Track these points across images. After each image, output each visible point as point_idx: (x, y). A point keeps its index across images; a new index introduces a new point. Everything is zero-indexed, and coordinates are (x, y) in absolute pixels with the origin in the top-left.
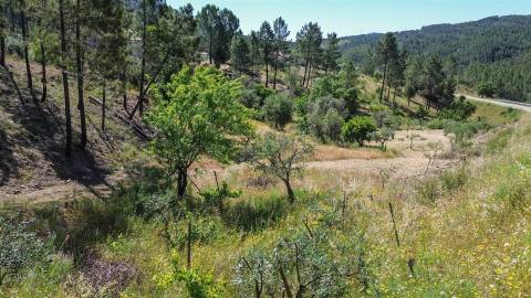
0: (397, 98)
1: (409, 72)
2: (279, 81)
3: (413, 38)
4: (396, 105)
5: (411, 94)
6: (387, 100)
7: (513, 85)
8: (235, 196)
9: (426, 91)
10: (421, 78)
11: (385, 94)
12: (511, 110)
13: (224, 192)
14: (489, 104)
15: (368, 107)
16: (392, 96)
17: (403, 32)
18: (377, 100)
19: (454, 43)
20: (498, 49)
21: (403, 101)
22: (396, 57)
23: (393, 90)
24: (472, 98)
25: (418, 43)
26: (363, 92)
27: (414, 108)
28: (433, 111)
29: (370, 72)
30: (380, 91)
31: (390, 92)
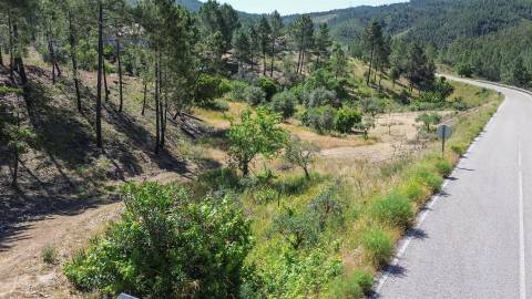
0: (383, 80)
1: (393, 57)
2: (276, 69)
3: (402, 11)
4: (381, 88)
5: (395, 76)
6: (373, 83)
7: (491, 63)
8: (276, 178)
9: (409, 74)
10: (404, 62)
11: (372, 77)
12: (484, 90)
13: (270, 176)
14: (467, 85)
15: (355, 90)
16: (378, 78)
17: (391, 6)
18: (365, 83)
19: (442, 16)
20: (484, 23)
21: (388, 84)
22: (381, 43)
23: (379, 73)
24: (452, 78)
25: (407, 17)
26: (351, 75)
27: (398, 90)
28: (415, 92)
29: (358, 55)
30: (367, 75)
31: (376, 75)
